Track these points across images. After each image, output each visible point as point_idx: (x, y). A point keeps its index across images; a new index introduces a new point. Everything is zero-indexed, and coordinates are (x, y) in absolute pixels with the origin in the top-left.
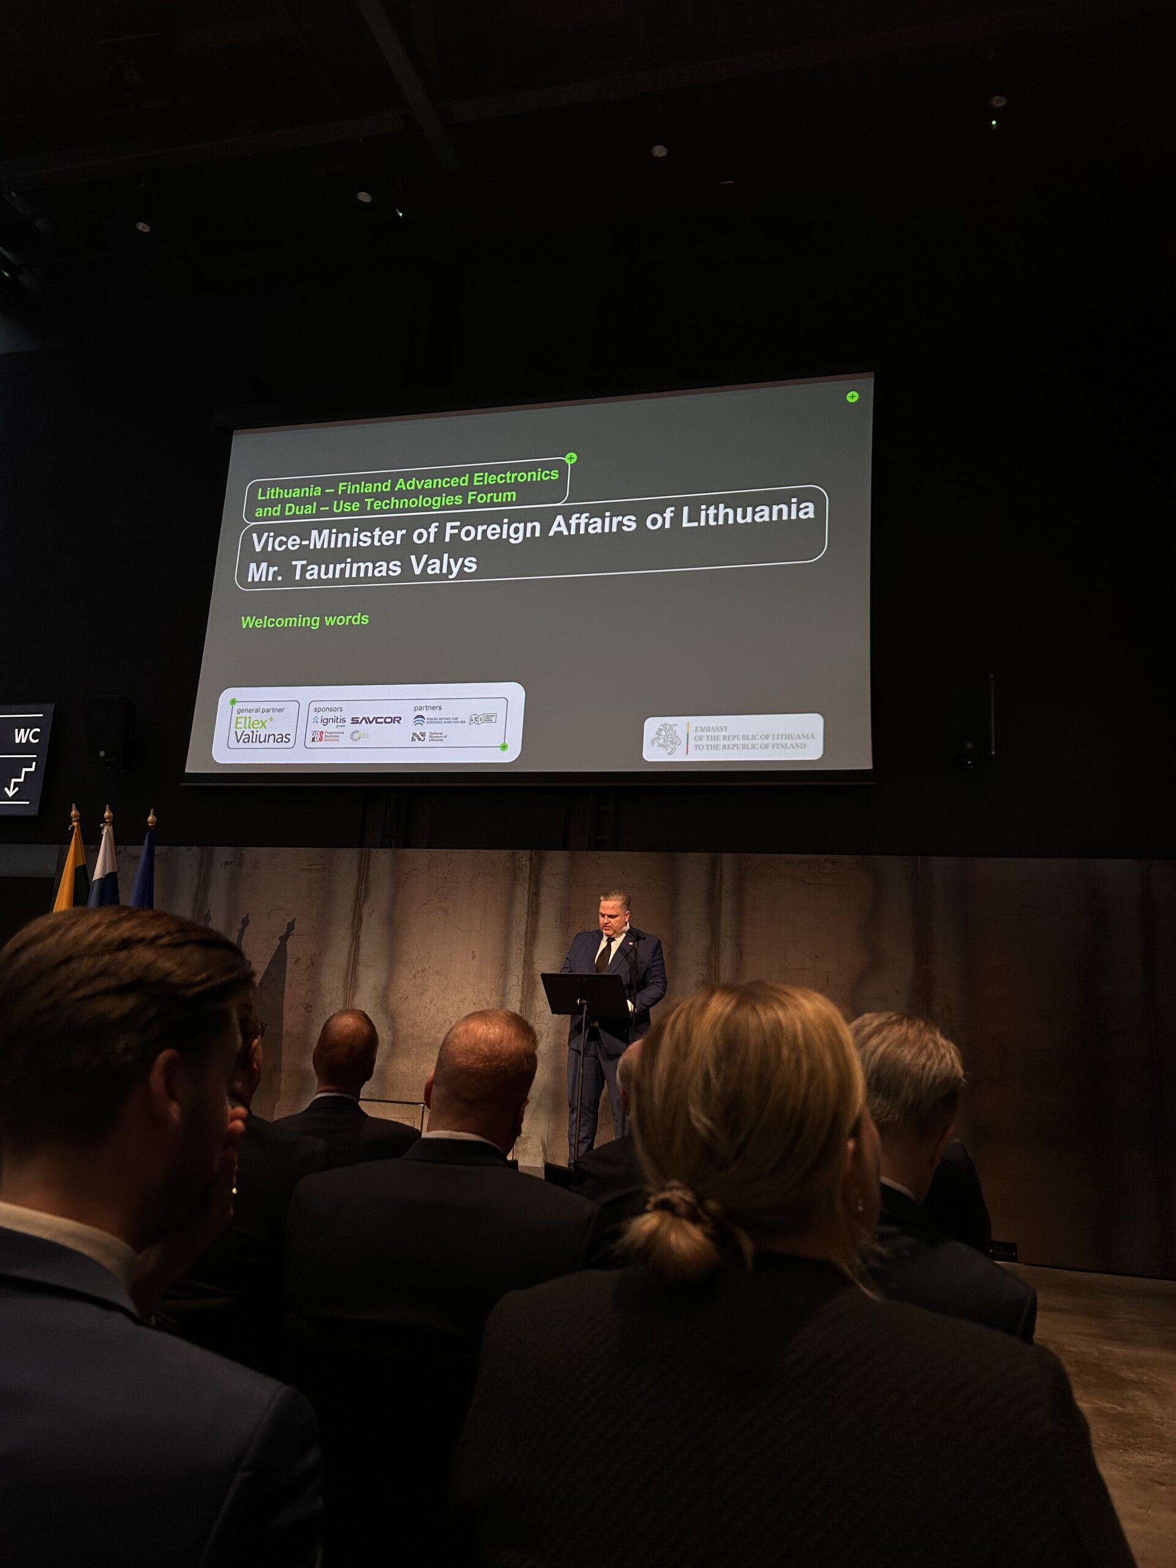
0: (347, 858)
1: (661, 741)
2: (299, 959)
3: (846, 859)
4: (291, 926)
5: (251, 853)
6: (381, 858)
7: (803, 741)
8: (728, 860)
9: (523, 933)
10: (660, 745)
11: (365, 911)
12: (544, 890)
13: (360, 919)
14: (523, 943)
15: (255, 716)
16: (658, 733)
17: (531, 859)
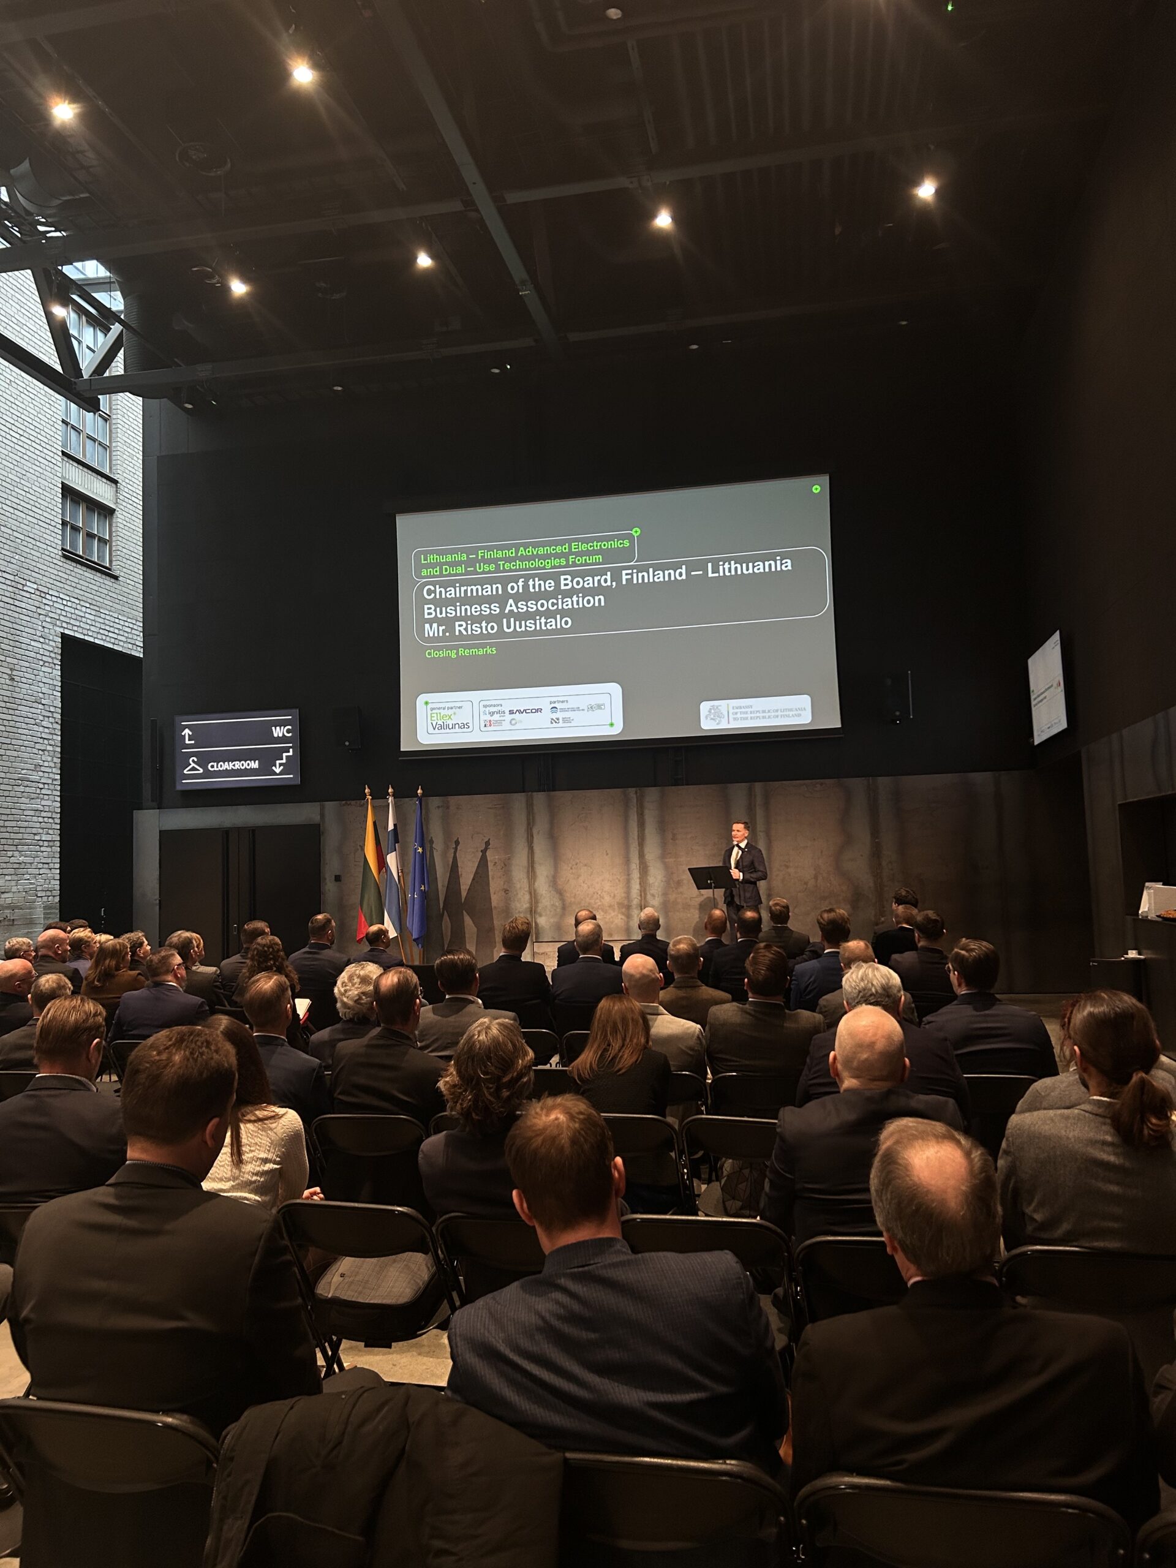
0: (518, 800)
1: (712, 716)
2: (496, 863)
3: (828, 781)
4: (487, 843)
5: (453, 800)
6: (539, 798)
7: (799, 712)
8: (758, 787)
9: (636, 838)
10: (712, 719)
11: (535, 831)
12: (646, 812)
13: (532, 836)
14: (637, 843)
15: (443, 712)
16: (710, 711)
17: (636, 793)
